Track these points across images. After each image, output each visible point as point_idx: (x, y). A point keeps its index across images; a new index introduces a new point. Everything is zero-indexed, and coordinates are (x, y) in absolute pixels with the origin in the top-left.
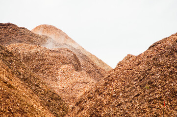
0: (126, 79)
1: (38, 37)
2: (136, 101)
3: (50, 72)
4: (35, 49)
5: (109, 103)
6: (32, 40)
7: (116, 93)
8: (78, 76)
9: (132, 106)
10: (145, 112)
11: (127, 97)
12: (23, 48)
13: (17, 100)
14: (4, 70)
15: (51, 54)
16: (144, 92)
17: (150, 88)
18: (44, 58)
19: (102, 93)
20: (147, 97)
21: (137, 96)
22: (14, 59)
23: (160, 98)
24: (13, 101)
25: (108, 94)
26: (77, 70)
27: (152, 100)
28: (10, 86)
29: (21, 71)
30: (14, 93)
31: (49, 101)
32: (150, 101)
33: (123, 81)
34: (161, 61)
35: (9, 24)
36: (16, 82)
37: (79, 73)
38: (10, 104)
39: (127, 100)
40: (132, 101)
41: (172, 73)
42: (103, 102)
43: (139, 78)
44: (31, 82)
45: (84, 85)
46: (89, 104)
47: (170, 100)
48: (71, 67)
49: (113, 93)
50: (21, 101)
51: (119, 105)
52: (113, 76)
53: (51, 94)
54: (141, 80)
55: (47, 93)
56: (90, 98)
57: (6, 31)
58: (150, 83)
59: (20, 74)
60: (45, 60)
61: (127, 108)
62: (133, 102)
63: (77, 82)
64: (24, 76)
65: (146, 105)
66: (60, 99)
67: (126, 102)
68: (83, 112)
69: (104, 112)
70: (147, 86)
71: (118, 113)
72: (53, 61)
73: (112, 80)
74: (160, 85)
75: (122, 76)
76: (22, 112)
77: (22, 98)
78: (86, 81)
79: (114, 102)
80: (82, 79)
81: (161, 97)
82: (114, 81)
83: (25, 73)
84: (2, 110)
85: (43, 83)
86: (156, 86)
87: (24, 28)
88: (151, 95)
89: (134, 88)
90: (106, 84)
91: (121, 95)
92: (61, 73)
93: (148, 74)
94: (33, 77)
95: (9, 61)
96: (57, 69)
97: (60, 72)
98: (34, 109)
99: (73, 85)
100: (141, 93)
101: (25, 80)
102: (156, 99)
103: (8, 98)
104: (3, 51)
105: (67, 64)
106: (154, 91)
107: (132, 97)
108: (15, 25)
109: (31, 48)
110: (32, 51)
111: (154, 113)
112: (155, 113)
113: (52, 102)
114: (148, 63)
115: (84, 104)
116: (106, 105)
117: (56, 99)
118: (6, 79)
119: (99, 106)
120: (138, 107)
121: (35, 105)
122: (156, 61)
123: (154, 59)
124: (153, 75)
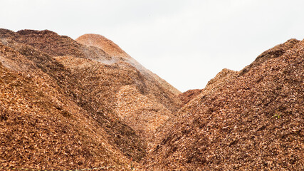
0: (242, 103)
1: (84, 48)
2: (261, 137)
3: (106, 96)
4: (85, 64)
5: (217, 140)
6: (77, 52)
7: (227, 124)
8: (144, 101)
9: (255, 144)
10: (276, 155)
11: (245, 131)
12: (69, 62)
13: (77, 136)
14: (54, 90)
15: (107, 71)
16: (273, 123)
17: (282, 116)
18: (98, 76)
19: (204, 125)
20: (278, 132)
21: (261, 129)
22: (66, 75)
23: (299, 133)
24: (72, 137)
25: (215, 127)
26: (143, 92)
27: (287, 136)
28: (65, 114)
30: (73, 125)
31: (118, 137)
32: (284, 137)
33: (237, 107)
34: (297, 75)
35: (46, 32)
36: (72, 108)
37: (145, 97)
38: (69, 142)
39: (245, 136)
40: (254, 137)
42: (207, 138)
43: (263, 101)
44: (91, 109)
45: (154, 113)
46: (184, 142)
48: (134, 89)
49: (223, 124)
50: (83, 136)
51: (234, 143)
52: (221, 98)
53: (121, 126)
54: (267, 105)
55: (115, 124)
56: (185, 132)
58: (282, 109)
59: (75, 96)
60: (98, 78)
61: (247, 148)
62: (256, 138)
63: (144, 109)
64: (81, 100)
65: (277, 143)
66: (134, 133)
67: (245, 139)
68: (176, 154)
69: (210, 154)
70: (277, 114)
71: (232, 156)
72: (110, 80)
73: (220, 105)
74: (298, 112)
75: (235, 99)
76: (86, 154)
77: (84, 132)
78: (156, 108)
79: (226, 139)
80: (150, 105)
81: (300, 131)
82: (223, 106)
83: (82, 95)
84: (57, 151)
85: (108, 110)
86: (291, 113)
87: (66, 37)
88: (284, 127)
89: (256, 117)
90: (211, 110)
91: (236, 127)
92: (121, 97)
93: (278, 95)
94: (94, 101)
95: (59, 78)
96: (115, 91)
97: (119, 95)
98: (103, 150)
99: (139, 113)
100: (267, 125)
101: (82, 104)
102: (293, 133)
103: (65, 132)
104: (50, 62)
105: (129, 84)
106: (289, 121)
107: (254, 130)
108: (54, 33)
109: (79, 62)
110: (81, 66)
111: (290, 155)
112: (292, 156)
113: (123, 137)
114: (276, 79)
115: (176, 142)
116: (212, 143)
117: (128, 134)
118: (59, 104)
119: (202, 144)
120: (265, 147)
121: (103, 143)
122: (289, 75)
123: (285, 72)
124: (285, 96)
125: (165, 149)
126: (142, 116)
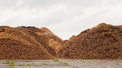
0: (77, 43)
1: (42, 31)
3: (47, 41)
4: (42, 34)
6: (40, 31)
7: (74, 48)
10: (85, 54)
11: (78, 49)
12: (38, 34)
14: (35, 40)
15: (47, 36)
16: (84, 47)
18: (45, 37)
19: (69, 48)
20: (85, 49)
21: (82, 49)
22: (38, 36)
23: (90, 49)
25: (71, 48)
26: (55, 40)
28: (38, 45)
29: (40, 40)
30: (39, 48)
31: (50, 50)
32: (87, 50)
34: (90, 37)
35: (33, 27)
36: (39, 44)
37: (56, 42)
38: (38, 52)
41: (93, 41)
43: (82, 43)
44: (43, 44)
46: (64, 52)
47: (93, 50)
50: (42, 50)
51: (75, 52)
52: (73, 42)
53: (50, 48)
56: (64, 49)
57: (32, 29)
58: (86, 44)
61: (78, 53)
62: (80, 51)
65: (85, 52)
67: (78, 51)
68: (62, 54)
69: (70, 54)
70: (85, 45)
71: (75, 55)
72: (48, 38)
73: (73, 43)
74: (90, 45)
76: (42, 54)
78: (58, 44)
79: (74, 51)
84: (36, 53)
85: (47, 44)
86: (88, 45)
89: (80, 46)
90: (70, 45)
91: (76, 48)
93: (85, 41)
94: (44, 42)
95: (36, 37)
97: (50, 41)
99: (54, 45)
101: (41, 43)
104: (34, 34)
105: (52, 39)
106: (88, 47)
107: (80, 49)
109: (41, 34)
112: (88, 55)
114: (85, 37)
116: (71, 52)
117: (52, 50)
118: (36, 43)
119: (68, 52)
120: (82, 53)
121: (46, 52)
123: (87, 36)
124: (87, 41)
125: (60, 53)
126: (55, 46)
